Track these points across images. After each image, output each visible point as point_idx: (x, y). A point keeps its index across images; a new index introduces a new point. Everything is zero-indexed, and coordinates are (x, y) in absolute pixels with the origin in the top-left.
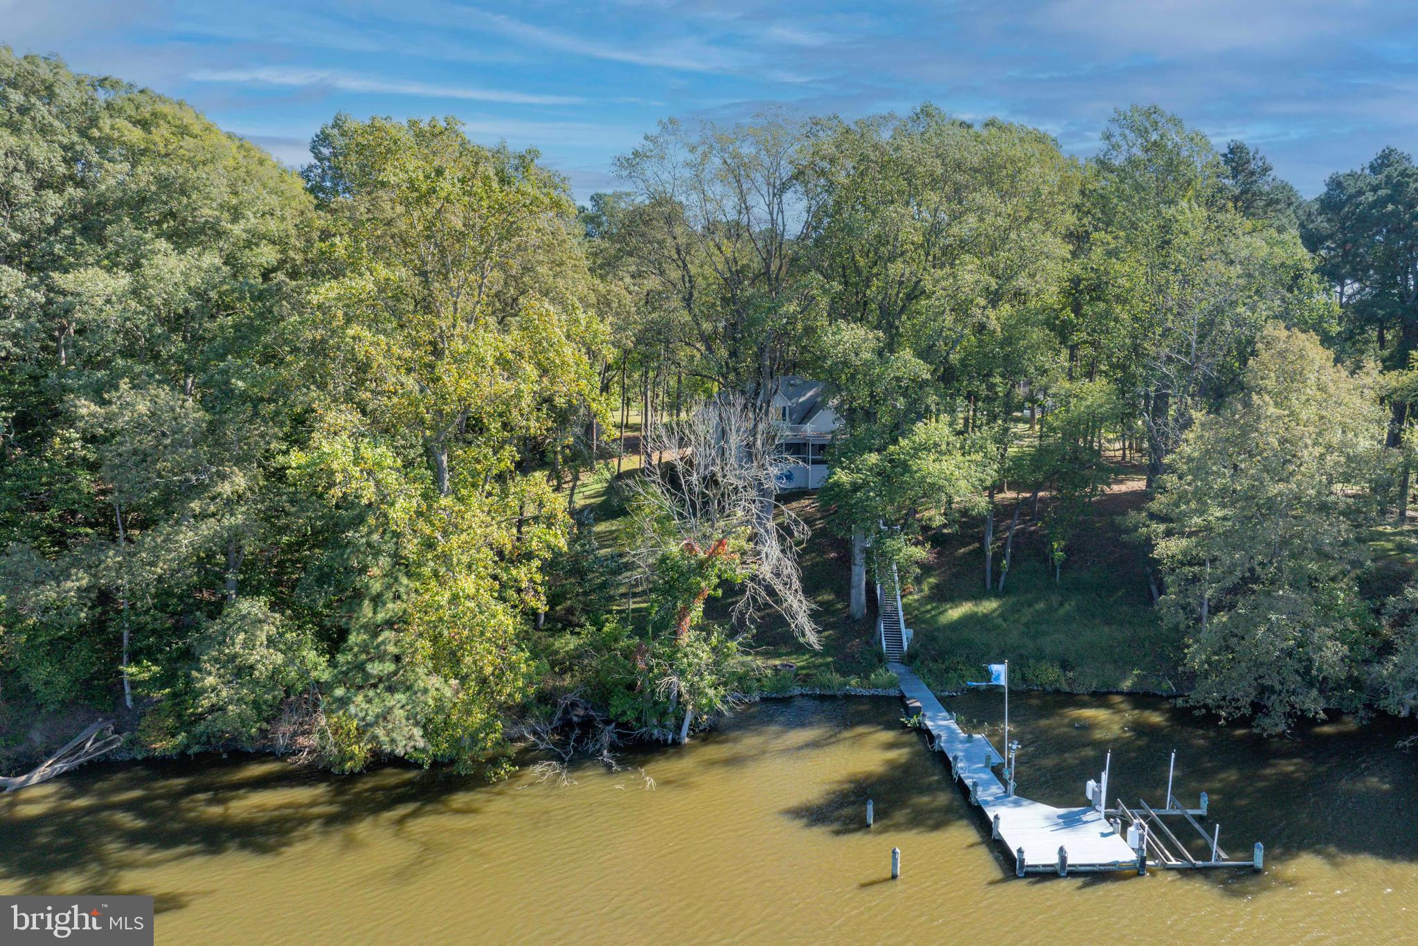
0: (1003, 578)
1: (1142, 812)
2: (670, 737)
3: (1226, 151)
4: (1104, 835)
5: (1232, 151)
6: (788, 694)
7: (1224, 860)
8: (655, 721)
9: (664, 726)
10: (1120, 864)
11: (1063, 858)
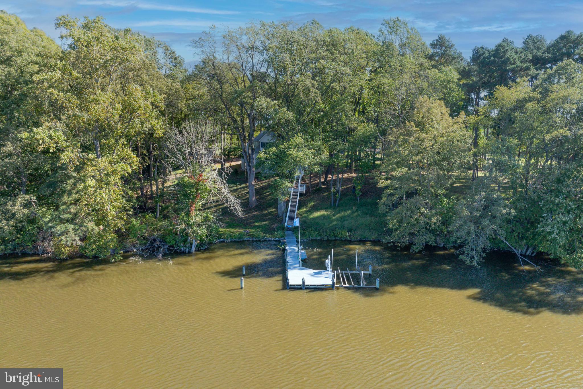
0: (337, 202)
1: (346, 272)
2: (187, 250)
3: (438, 38)
5: (440, 39)
6: (242, 240)
8: (182, 245)
9: (185, 246)
10: (326, 285)
11: (304, 282)
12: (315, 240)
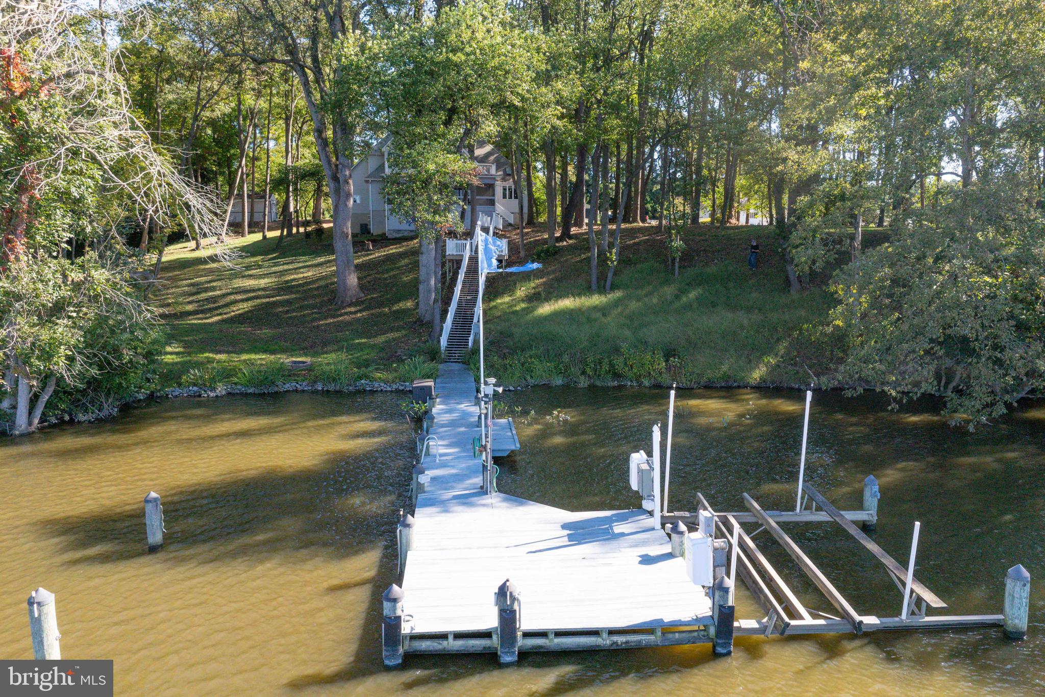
0: (609, 279)
1: (748, 518)
4: (647, 560)
7: (931, 611)
10: (668, 628)
11: (508, 616)
12: (547, 387)
